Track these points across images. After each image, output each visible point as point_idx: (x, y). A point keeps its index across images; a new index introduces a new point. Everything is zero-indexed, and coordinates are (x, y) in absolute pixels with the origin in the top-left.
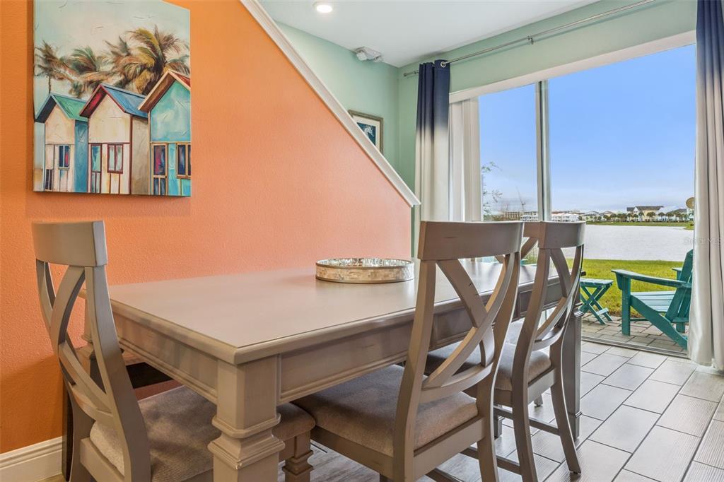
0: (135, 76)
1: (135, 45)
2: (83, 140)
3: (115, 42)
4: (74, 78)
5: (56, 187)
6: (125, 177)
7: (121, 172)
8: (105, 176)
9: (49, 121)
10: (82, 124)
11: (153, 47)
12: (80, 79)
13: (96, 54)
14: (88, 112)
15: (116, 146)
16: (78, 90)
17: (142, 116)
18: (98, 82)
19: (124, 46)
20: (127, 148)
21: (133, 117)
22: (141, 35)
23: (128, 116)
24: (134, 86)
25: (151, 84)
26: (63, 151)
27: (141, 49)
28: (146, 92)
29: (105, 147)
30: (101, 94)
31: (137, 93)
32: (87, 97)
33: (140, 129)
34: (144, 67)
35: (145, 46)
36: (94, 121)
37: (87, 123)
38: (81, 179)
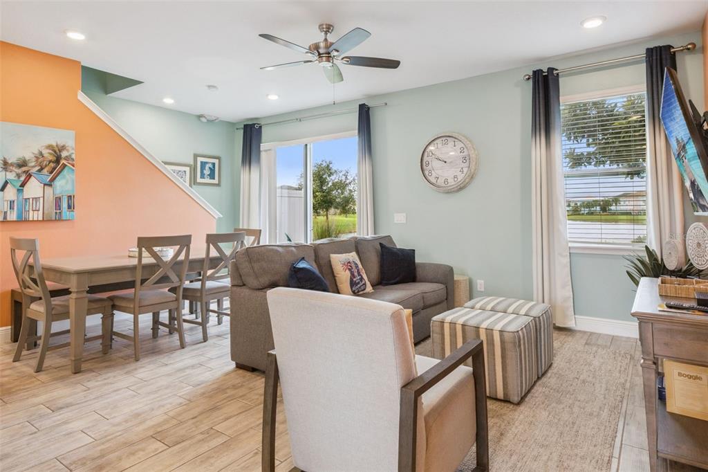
0: (46, 166)
1: (46, 152)
2: (21, 197)
3: (36, 152)
4: (17, 170)
5: (8, 219)
6: (41, 212)
7: (38, 210)
8: (31, 212)
9: (5, 190)
10: (20, 191)
11: (55, 152)
12: (19, 171)
13: (27, 159)
14: (23, 185)
15: (36, 199)
16: (18, 176)
17: (50, 184)
18: (28, 171)
19: (41, 154)
20: (42, 199)
21: (45, 185)
22: (50, 147)
23: (42, 185)
24: (45, 171)
25: (54, 169)
26: (12, 203)
27: (49, 153)
28: (51, 173)
29: (31, 199)
30: (29, 176)
31: (47, 173)
32: (22, 179)
33: (49, 190)
34: (50, 162)
35: (51, 151)
36: (25, 188)
37: (23, 190)
38: (20, 215)
